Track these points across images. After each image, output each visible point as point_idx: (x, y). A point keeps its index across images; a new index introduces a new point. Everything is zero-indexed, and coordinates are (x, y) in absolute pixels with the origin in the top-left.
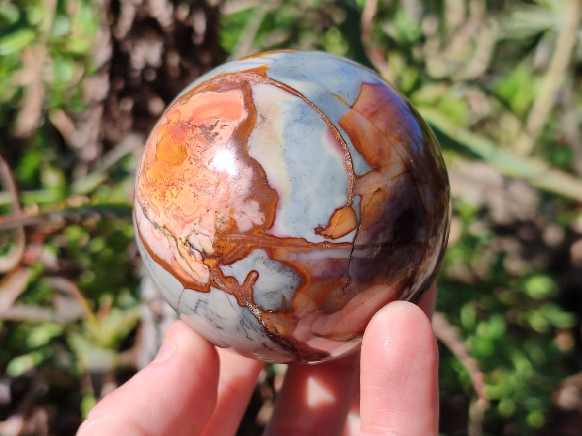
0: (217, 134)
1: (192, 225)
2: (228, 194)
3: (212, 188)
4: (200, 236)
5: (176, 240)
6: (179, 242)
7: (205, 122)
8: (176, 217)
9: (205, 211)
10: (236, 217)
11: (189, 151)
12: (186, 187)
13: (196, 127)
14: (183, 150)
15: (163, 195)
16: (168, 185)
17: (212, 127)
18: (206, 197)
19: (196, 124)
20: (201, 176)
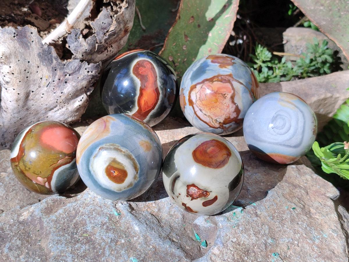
0: (226, 97)
1: (218, 117)
2: (229, 111)
3: (225, 110)
4: (220, 119)
5: (212, 119)
6: (213, 120)
7: (222, 93)
8: (214, 115)
9: (223, 114)
10: (230, 116)
11: (218, 100)
12: (218, 109)
13: (220, 94)
14: (217, 100)
15: (210, 109)
16: (212, 107)
17: (225, 95)
18: (224, 111)
19: (220, 93)
20: (222, 107)
